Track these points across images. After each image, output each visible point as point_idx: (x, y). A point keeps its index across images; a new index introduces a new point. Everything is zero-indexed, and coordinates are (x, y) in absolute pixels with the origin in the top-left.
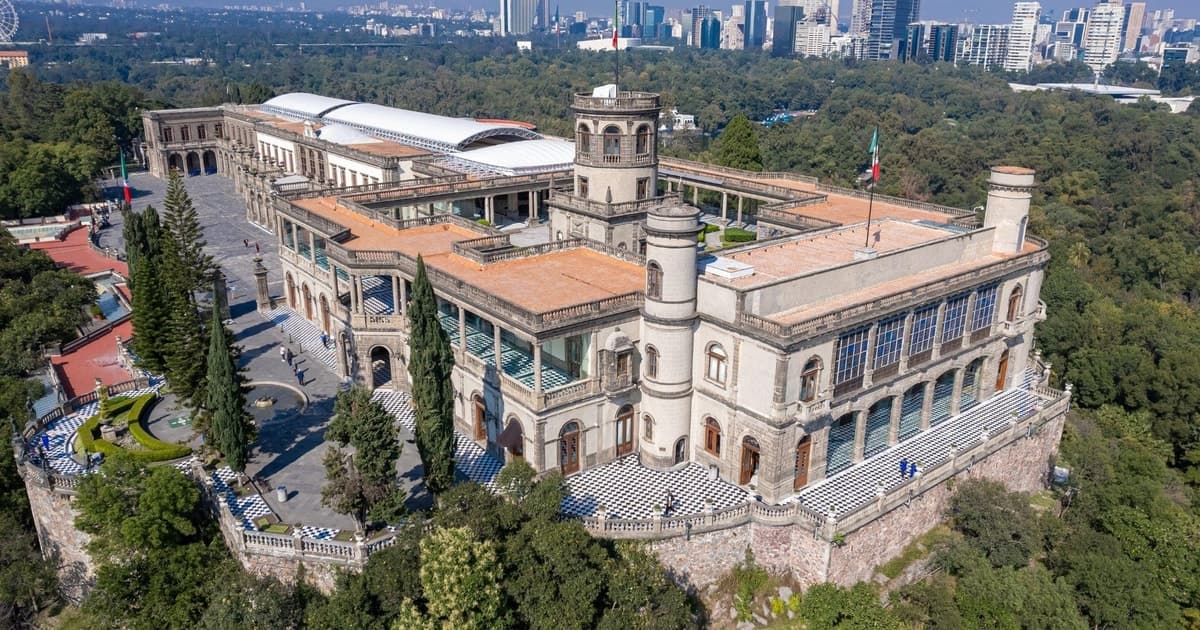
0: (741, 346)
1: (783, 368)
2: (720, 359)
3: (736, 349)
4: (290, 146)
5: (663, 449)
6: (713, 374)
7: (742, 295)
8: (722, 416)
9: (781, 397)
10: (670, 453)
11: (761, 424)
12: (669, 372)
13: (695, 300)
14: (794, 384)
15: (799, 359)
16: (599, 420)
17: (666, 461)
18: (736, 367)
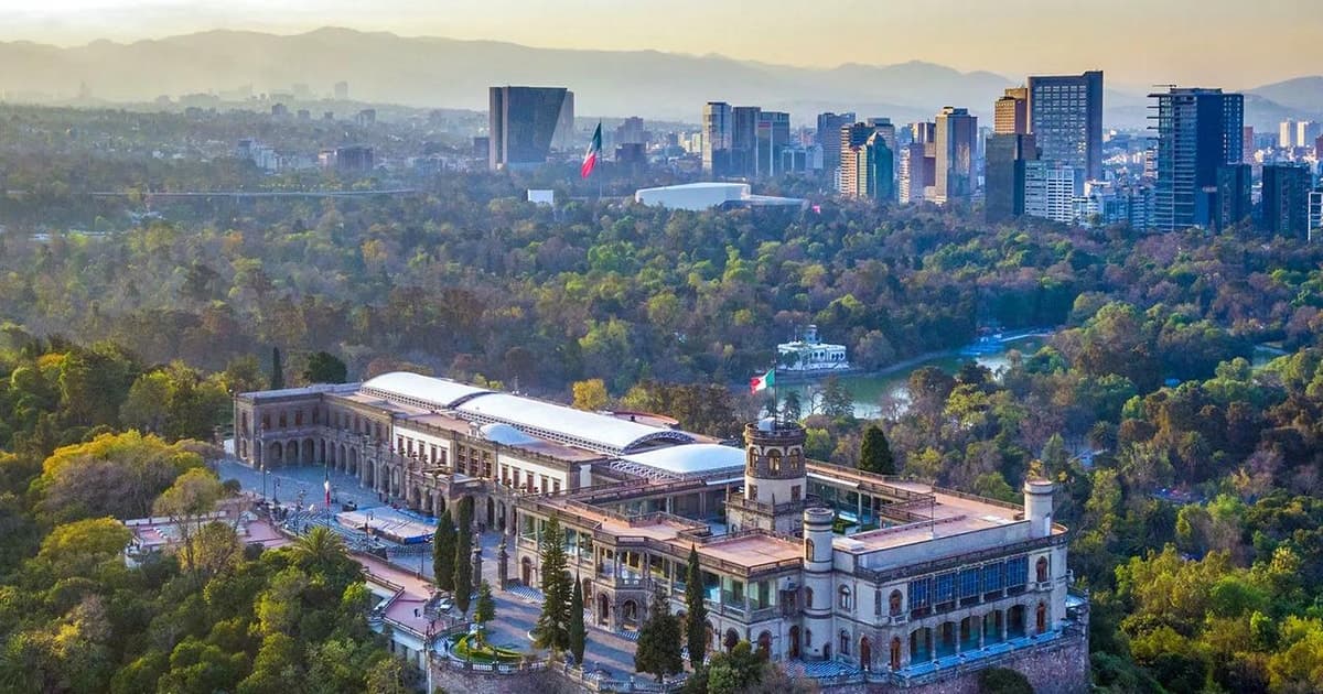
0: (858, 586)
1: (878, 595)
2: (847, 594)
3: (855, 587)
4: (446, 444)
5: (816, 650)
6: (844, 605)
7: (856, 557)
8: (849, 629)
9: (878, 612)
10: (821, 653)
11: (869, 628)
12: (819, 603)
13: (833, 560)
14: (886, 605)
15: (887, 591)
16: (780, 633)
17: (818, 658)
18: (855, 598)
